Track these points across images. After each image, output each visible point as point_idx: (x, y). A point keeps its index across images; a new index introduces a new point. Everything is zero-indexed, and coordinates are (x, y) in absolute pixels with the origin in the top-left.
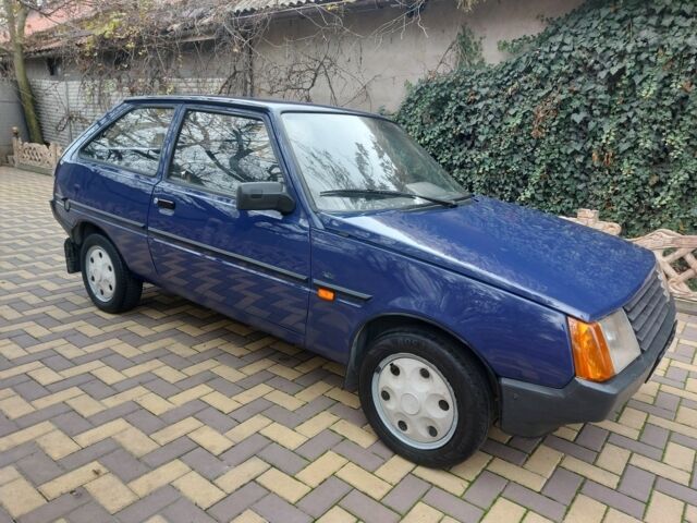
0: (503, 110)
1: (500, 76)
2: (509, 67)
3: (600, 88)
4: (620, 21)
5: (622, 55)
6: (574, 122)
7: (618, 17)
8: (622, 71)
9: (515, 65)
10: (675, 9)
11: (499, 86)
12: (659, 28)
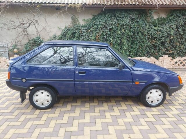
0: (89, 35)
1: (86, 27)
2: (88, 25)
3: (108, 31)
4: (110, 17)
5: (111, 24)
6: (104, 38)
7: (109, 17)
8: (112, 28)
9: (89, 25)
10: (119, 16)
11: (86, 30)
12: (117, 19)
